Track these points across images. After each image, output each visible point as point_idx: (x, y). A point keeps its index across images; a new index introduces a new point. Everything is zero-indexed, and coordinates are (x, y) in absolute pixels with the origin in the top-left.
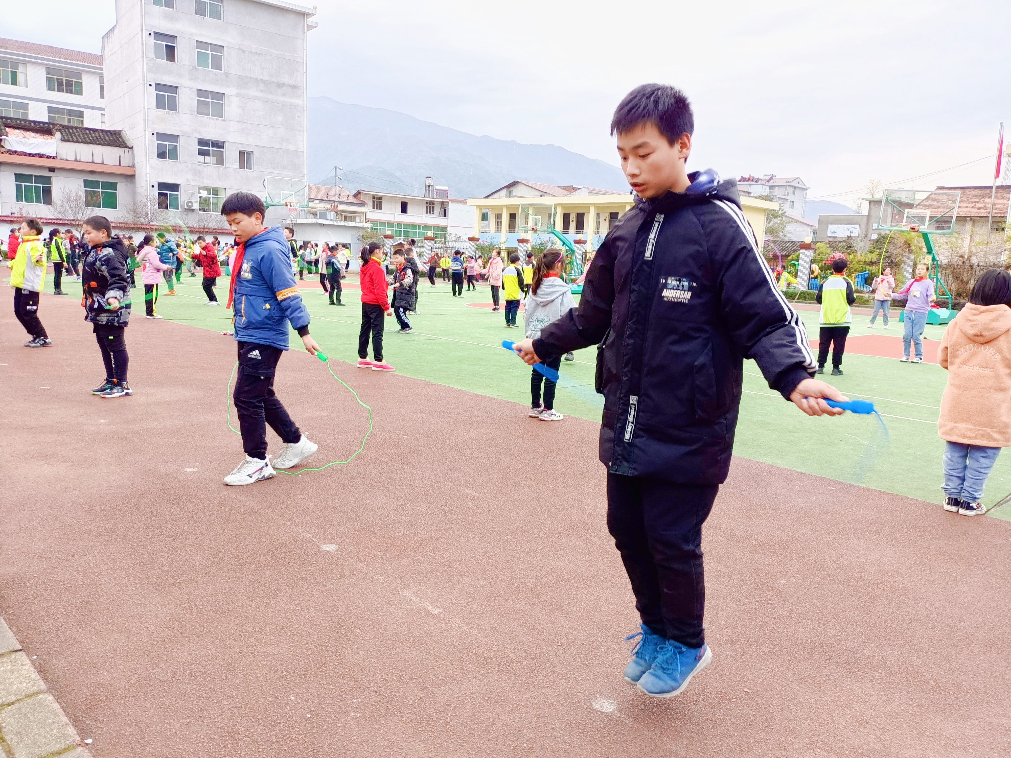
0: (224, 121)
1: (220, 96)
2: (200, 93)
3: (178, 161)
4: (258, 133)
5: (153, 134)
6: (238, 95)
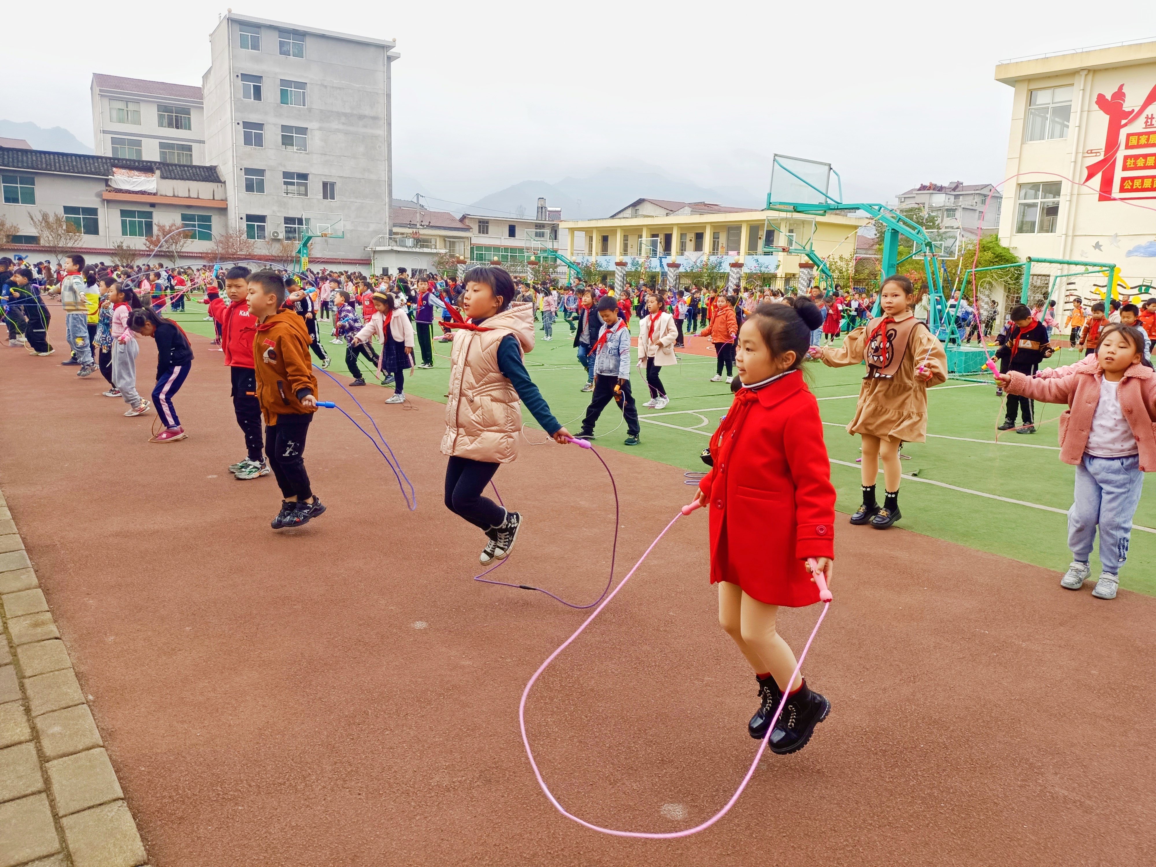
0: (308, 154)
1: (303, 131)
2: (284, 128)
3: (265, 193)
4: (341, 164)
5: (241, 169)
6: (320, 129)
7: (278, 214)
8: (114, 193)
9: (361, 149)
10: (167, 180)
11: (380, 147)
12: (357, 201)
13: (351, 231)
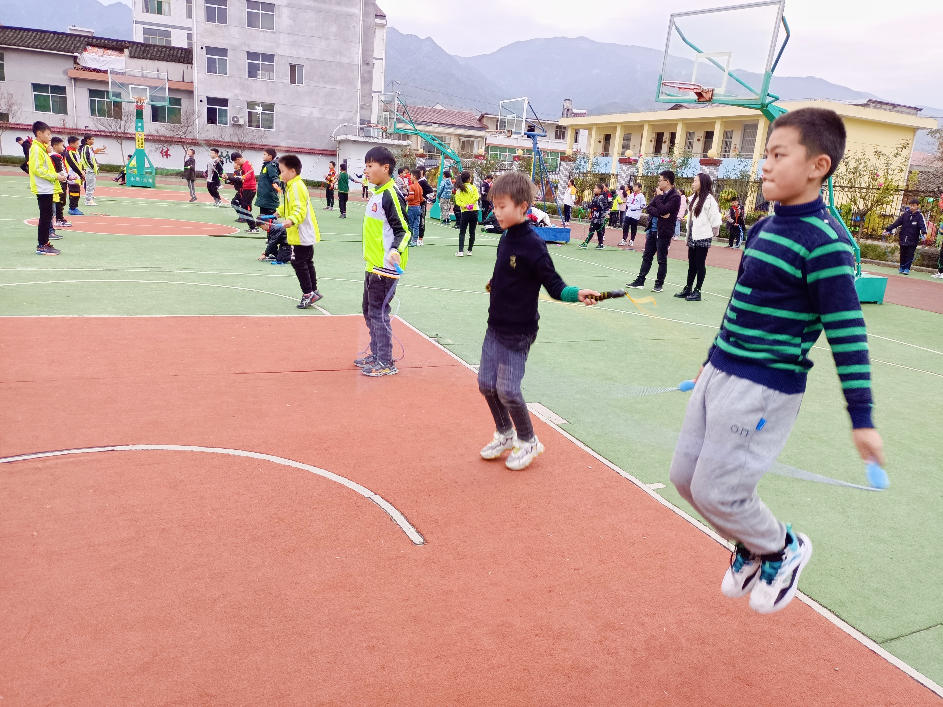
0: (274, 33)
1: (271, 7)
2: (251, 4)
3: (228, 75)
4: (310, 45)
5: (202, 48)
6: (289, 5)
7: (241, 98)
8: (82, 71)
9: (334, 29)
10: (135, 59)
11: (354, 27)
12: (327, 86)
13: (319, 119)
